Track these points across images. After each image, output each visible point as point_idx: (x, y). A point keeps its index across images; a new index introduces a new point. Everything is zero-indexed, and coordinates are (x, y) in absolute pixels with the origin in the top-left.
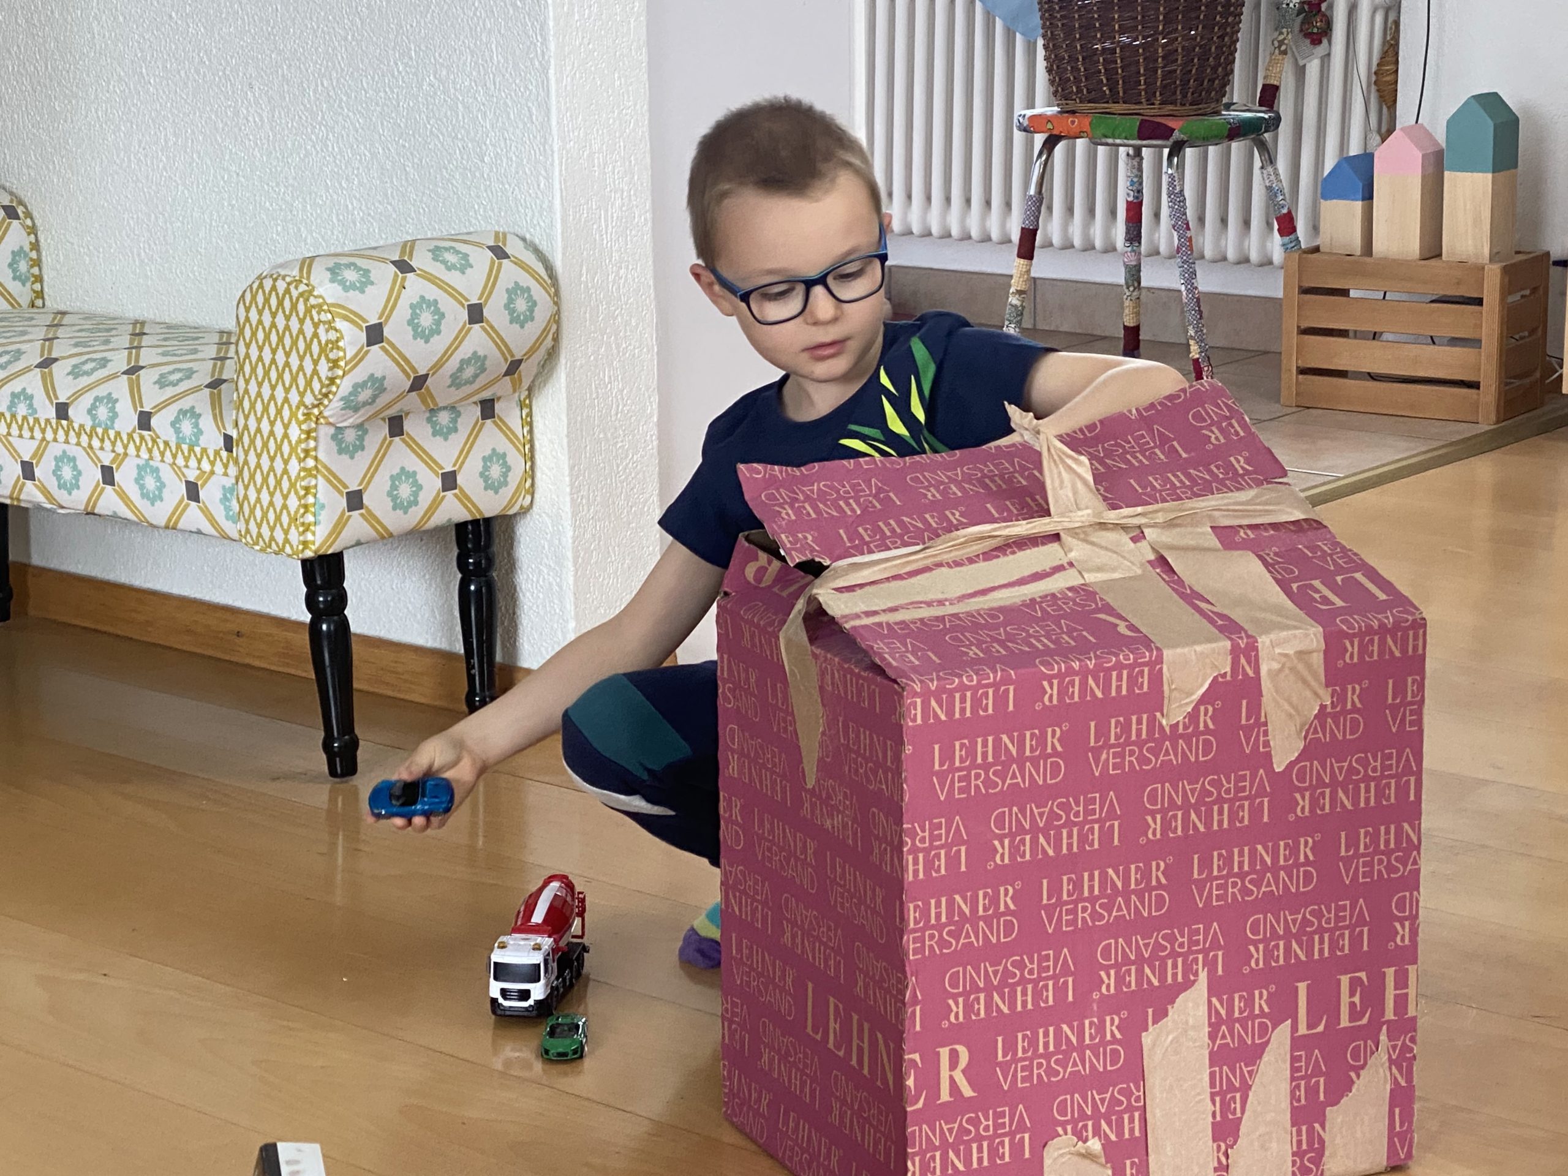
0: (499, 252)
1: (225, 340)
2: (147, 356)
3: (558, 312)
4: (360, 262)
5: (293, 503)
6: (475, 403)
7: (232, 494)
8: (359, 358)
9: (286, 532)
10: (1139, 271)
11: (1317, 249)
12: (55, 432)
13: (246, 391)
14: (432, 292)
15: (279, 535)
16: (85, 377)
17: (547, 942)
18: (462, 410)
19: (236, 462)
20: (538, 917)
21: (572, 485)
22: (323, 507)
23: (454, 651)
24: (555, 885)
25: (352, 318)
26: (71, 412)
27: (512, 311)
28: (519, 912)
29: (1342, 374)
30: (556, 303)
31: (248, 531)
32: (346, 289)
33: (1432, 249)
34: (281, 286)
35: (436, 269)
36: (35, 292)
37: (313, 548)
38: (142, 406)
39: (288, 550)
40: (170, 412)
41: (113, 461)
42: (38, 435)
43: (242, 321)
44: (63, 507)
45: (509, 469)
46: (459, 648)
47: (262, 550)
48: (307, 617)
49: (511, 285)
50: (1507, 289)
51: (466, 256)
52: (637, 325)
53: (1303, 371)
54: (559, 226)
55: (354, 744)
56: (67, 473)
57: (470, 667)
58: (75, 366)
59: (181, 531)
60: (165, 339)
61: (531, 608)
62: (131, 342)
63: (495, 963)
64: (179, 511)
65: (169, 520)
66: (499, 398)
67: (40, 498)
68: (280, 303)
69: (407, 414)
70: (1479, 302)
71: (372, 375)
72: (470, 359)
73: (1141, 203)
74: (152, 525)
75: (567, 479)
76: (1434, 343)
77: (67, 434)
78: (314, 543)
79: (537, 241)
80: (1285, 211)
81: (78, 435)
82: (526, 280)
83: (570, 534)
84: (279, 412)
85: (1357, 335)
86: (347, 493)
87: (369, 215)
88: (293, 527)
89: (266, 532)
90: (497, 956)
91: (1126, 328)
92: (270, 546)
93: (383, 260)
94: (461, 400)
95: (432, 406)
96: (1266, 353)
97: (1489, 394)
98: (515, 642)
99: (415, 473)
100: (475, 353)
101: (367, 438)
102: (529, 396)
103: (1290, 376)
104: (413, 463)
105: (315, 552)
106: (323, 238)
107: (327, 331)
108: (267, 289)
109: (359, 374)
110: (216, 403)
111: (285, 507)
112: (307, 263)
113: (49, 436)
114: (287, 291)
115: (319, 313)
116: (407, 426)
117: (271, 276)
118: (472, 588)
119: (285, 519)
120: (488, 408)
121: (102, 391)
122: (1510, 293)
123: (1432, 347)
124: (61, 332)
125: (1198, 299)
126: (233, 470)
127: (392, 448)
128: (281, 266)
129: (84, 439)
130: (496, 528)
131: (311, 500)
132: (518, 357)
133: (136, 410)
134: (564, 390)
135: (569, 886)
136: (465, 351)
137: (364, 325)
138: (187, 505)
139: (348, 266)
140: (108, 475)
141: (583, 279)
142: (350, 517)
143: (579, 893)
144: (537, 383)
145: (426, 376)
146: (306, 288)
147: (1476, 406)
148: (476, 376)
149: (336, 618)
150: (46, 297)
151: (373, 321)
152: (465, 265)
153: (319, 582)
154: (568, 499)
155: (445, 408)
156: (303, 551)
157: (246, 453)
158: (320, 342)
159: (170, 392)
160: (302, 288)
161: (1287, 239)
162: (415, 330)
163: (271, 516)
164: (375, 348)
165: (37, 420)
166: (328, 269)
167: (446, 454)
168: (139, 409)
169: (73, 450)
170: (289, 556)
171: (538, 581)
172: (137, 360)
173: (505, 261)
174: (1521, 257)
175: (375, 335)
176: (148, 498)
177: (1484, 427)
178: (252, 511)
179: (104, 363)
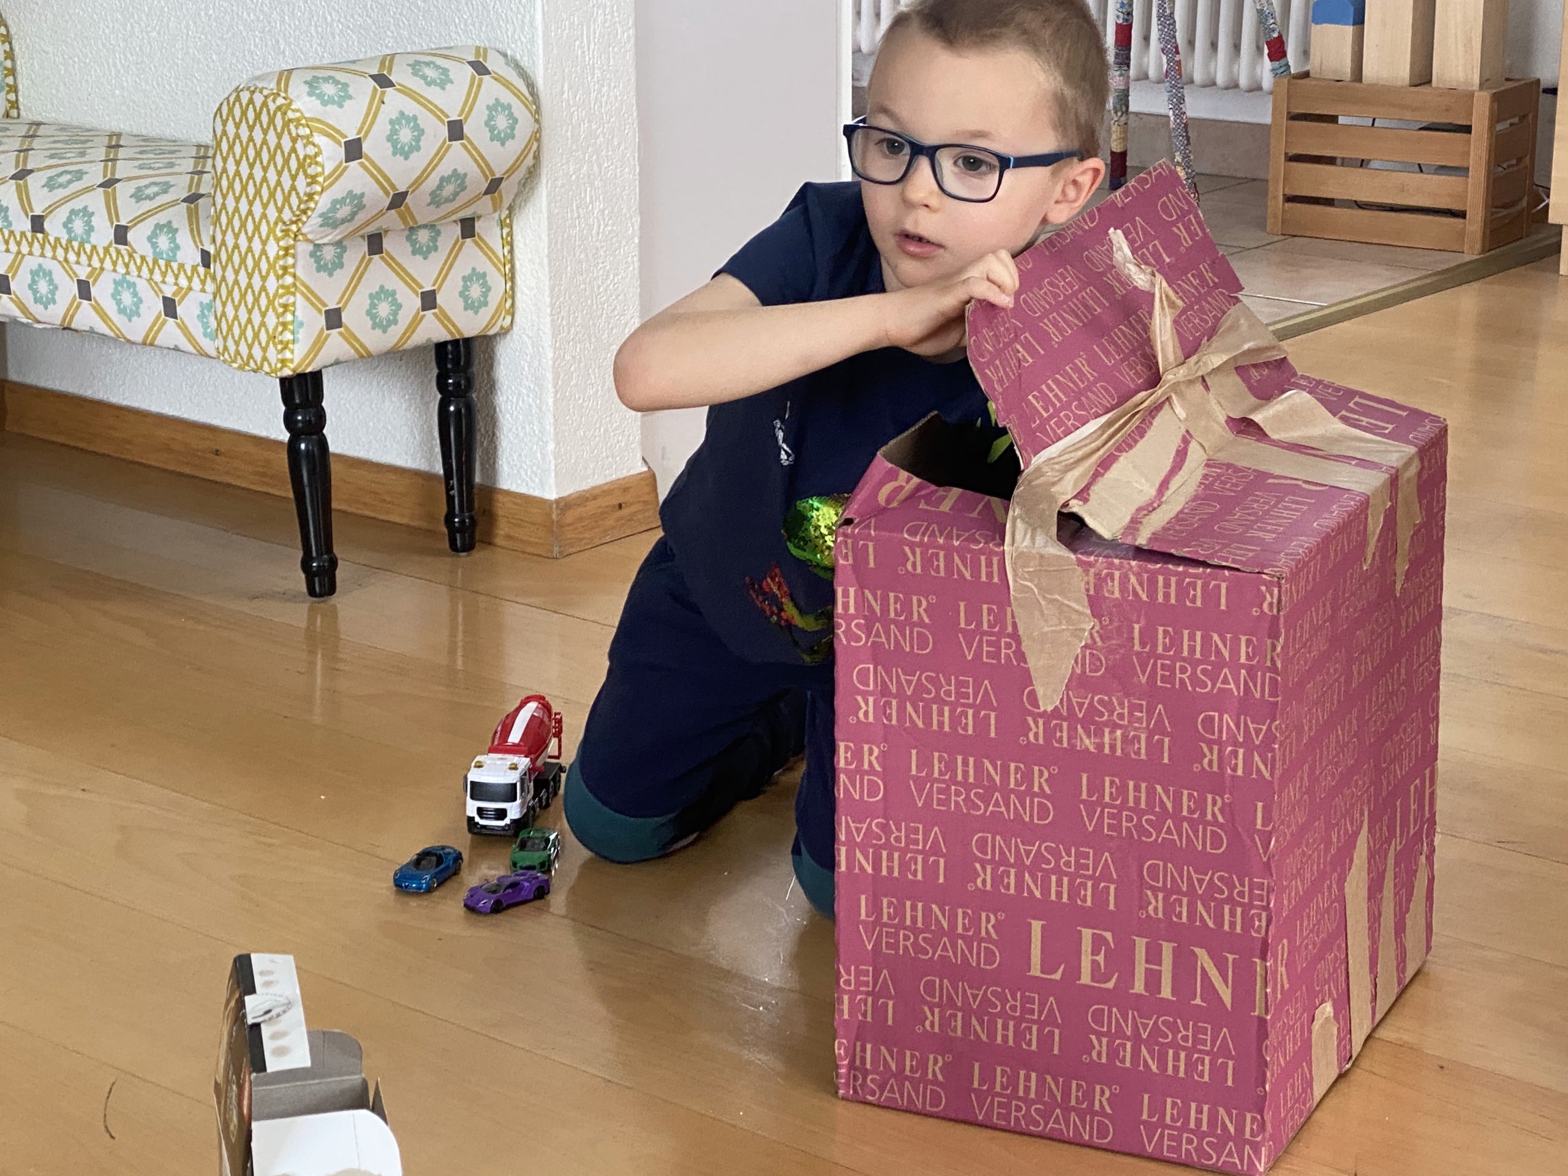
0: (480, 68)
1: (202, 153)
2: (123, 169)
3: (539, 130)
4: (340, 76)
5: (271, 320)
6: (455, 221)
7: (209, 311)
8: (337, 174)
9: (264, 350)
10: (1127, 96)
11: (1306, 75)
12: (31, 245)
13: (224, 206)
14: (411, 108)
15: (257, 353)
16: (60, 190)
17: (524, 762)
18: (442, 229)
19: (214, 278)
20: (515, 737)
21: (552, 306)
22: (301, 324)
23: (433, 471)
24: (532, 706)
25: (331, 132)
26: (47, 225)
27: (492, 129)
28: (496, 733)
29: (1329, 202)
30: (537, 121)
31: (226, 348)
32: (324, 103)
33: (1422, 75)
34: (258, 99)
35: (415, 84)
36: (9, 101)
37: (292, 366)
38: (118, 220)
39: (266, 368)
40: (146, 227)
41: (90, 275)
42: (13, 247)
43: (219, 134)
44: (39, 322)
45: (489, 289)
46: (439, 469)
47: (241, 368)
48: (285, 436)
49: (492, 102)
50: (1496, 118)
51: (445, 72)
52: (619, 144)
53: (1290, 199)
54: (540, 41)
55: (333, 563)
56: (43, 287)
57: (449, 488)
58: (51, 179)
59: (157, 346)
60: (141, 153)
61: (510, 430)
62: (107, 154)
63: (472, 782)
64: (156, 327)
65: (147, 336)
66: (479, 217)
67: (17, 313)
68: (258, 116)
69: (387, 232)
70: (1467, 129)
71: (350, 192)
72: (450, 177)
73: (1130, 27)
74: (129, 341)
75: (548, 300)
76: (1421, 171)
77: (43, 247)
78: (292, 361)
79: (518, 57)
80: (1275, 35)
81: (54, 249)
82: (507, 97)
83: (550, 355)
84: (257, 228)
85: (1345, 162)
86: (326, 312)
87: (348, 27)
88: (271, 345)
89: (244, 350)
90: (474, 776)
91: (1113, 153)
92: (248, 364)
93: (362, 74)
94: (439, 219)
95: (411, 224)
96: (1254, 180)
97: (1474, 224)
98: (494, 463)
99: (394, 293)
100: (455, 170)
101: (345, 255)
102: (510, 216)
103: (1276, 203)
104: (393, 282)
105: (294, 371)
106: (301, 50)
107: (305, 146)
108: (244, 101)
109: (338, 191)
110: (193, 218)
111: (263, 324)
112: (285, 76)
113: (25, 249)
114: (265, 104)
115: (297, 128)
116: (386, 244)
117: (248, 89)
118: (452, 408)
119: (263, 337)
120: (468, 227)
121: (77, 204)
122: (1498, 121)
123: (1421, 175)
124: (36, 143)
125: (1186, 125)
126: (210, 287)
127: (371, 266)
128: (258, 78)
129: (60, 252)
130: (476, 347)
131: (289, 317)
132: (498, 176)
133: (112, 224)
134: (544, 210)
135: (546, 707)
136: (445, 168)
137: (343, 141)
138: (164, 323)
139: (326, 80)
140: (84, 290)
141: (565, 96)
142: (328, 336)
143: (556, 714)
144: (518, 202)
145: (406, 193)
146: (284, 101)
147: (1461, 235)
148: (456, 194)
149: (315, 437)
150: (21, 107)
151: (352, 136)
152: (444, 81)
153: (297, 401)
154: (548, 319)
155: (425, 226)
156: (281, 369)
157: (224, 269)
158: (297, 157)
159: (147, 205)
160: (280, 101)
161: (1276, 64)
162: (394, 146)
163: (249, 334)
164: (354, 164)
165: (12, 233)
166: (306, 82)
167: (426, 273)
168: (115, 223)
169: (49, 264)
170: (267, 373)
171: (517, 403)
172: (113, 173)
173: (486, 78)
174: (1510, 85)
175: (354, 150)
176: (125, 314)
177: (1467, 258)
178: (230, 328)
179: (79, 175)
